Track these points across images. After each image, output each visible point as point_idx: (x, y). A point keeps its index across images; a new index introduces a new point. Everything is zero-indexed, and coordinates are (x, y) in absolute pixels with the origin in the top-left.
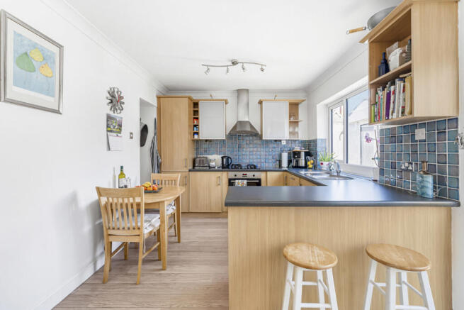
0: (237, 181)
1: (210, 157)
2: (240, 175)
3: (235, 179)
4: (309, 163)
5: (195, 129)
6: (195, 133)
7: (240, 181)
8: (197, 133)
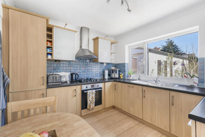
0: (88, 91)
1: (61, 74)
2: (89, 86)
3: (86, 90)
4: (121, 76)
5: (48, 50)
6: (48, 54)
7: (91, 91)
8: (51, 54)
